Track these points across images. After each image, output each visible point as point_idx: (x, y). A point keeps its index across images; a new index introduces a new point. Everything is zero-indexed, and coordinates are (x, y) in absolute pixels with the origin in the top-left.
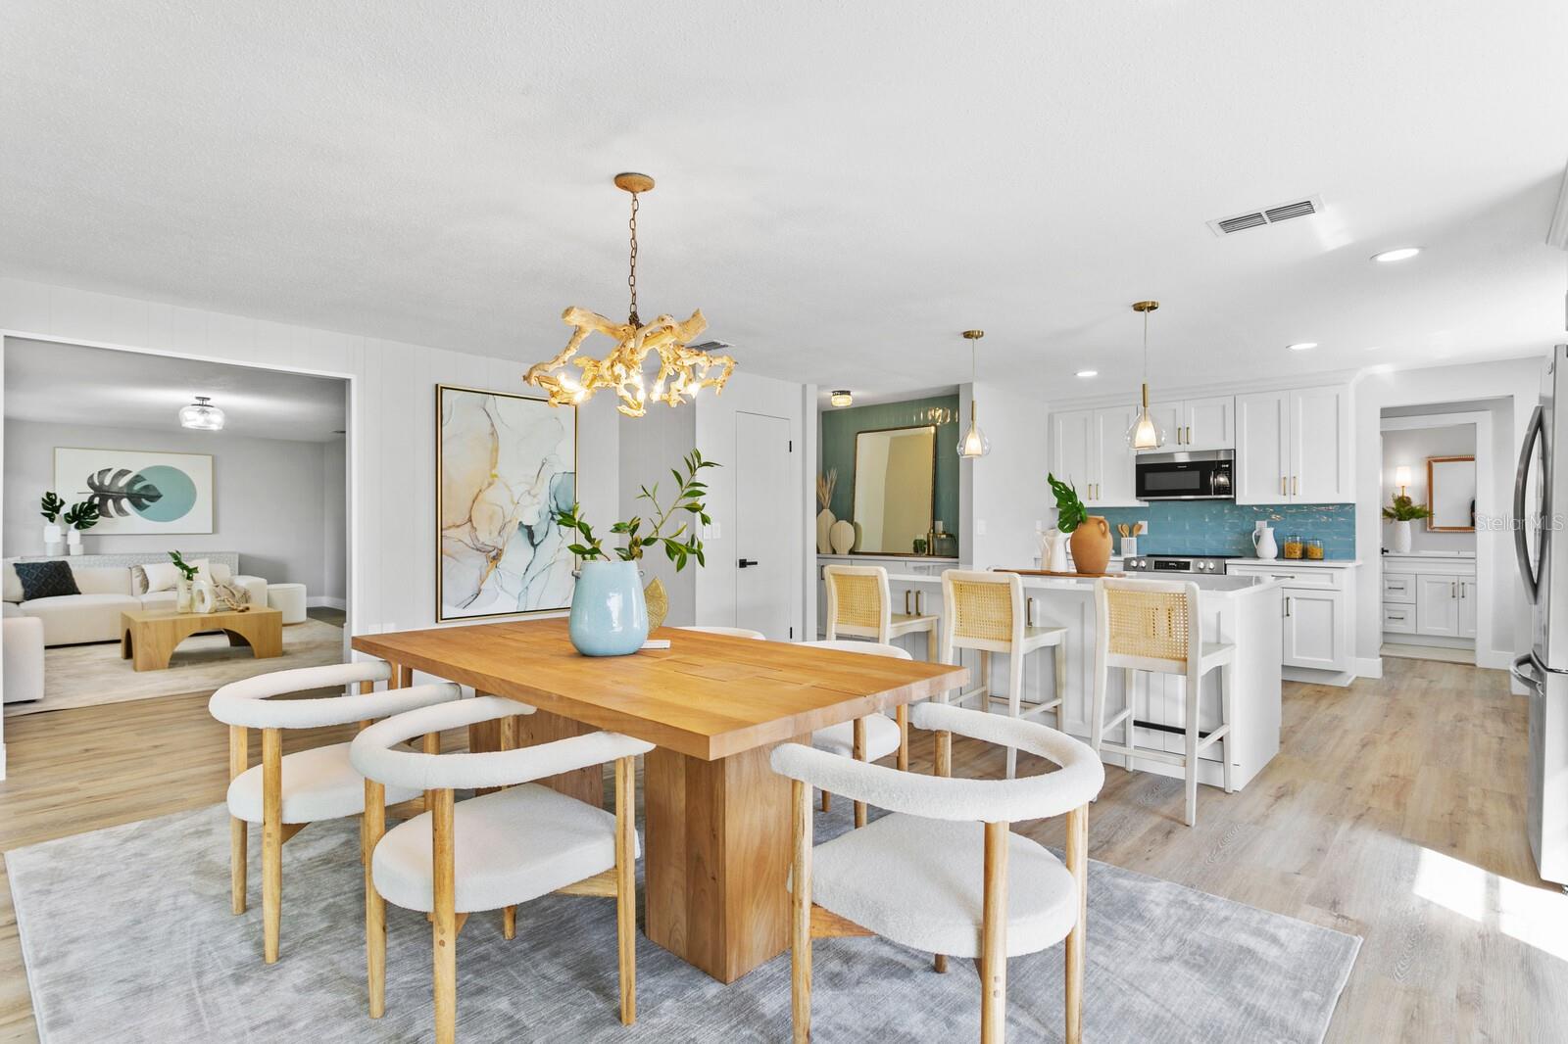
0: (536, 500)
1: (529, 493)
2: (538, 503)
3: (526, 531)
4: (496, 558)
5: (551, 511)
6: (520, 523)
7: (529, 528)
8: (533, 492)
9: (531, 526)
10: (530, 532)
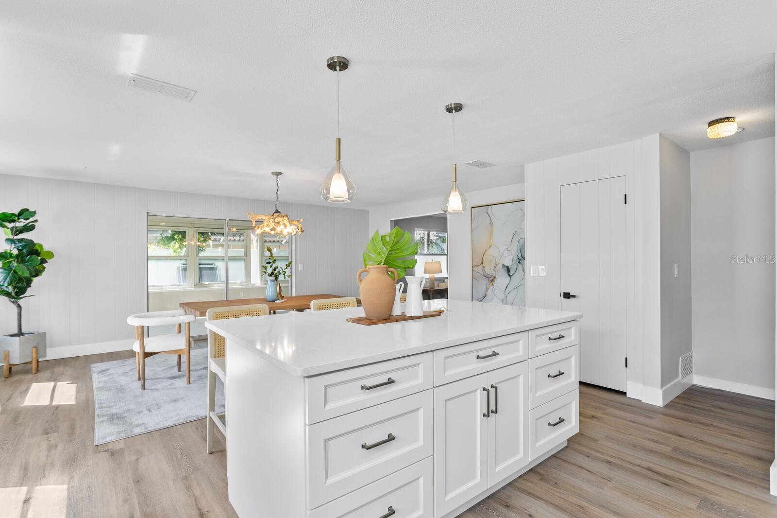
0: (511, 253)
1: (507, 250)
2: (512, 255)
3: (506, 268)
4: (492, 281)
5: (518, 259)
6: (503, 265)
7: (507, 267)
8: (509, 249)
9: (508, 266)
10: (508, 269)
